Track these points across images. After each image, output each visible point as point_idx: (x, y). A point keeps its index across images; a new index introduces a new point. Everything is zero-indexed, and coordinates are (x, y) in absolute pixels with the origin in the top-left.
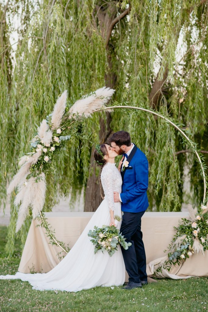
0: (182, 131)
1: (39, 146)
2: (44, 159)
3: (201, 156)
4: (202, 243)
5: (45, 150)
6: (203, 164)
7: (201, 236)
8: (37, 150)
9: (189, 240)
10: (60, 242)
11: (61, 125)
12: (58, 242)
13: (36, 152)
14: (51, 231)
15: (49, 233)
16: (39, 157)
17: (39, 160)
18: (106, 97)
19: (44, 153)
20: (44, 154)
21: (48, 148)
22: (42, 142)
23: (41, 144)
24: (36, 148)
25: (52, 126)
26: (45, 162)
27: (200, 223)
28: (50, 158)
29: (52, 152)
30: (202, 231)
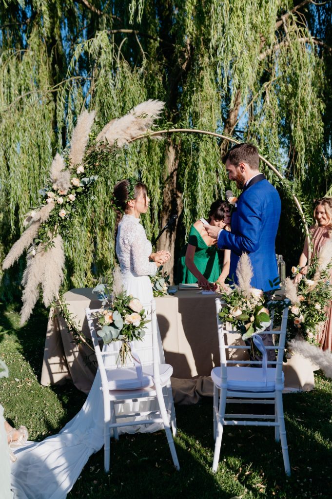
1: (51, 194)
2: (60, 215)
3: (303, 203)
4: (309, 339)
5: (61, 200)
6: (306, 215)
8: (49, 200)
11: (85, 161)
13: (47, 203)
16: (50, 211)
17: (50, 216)
18: (150, 114)
19: (58, 204)
20: (59, 206)
21: (64, 196)
22: (55, 187)
23: (53, 191)
24: (46, 197)
25: (70, 164)
26: (61, 218)
27: (304, 307)
28: (69, 212)
29: (71, 202)
30: (308, 319)
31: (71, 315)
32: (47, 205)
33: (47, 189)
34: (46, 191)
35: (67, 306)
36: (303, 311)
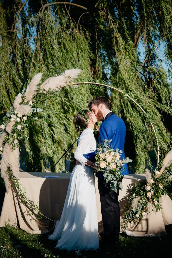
0: (139, 104)
1: (13, 116)
2: (17, 128)
4: (155, 204)
5: (18, 120)
7: (154, 198)
8: (12, 120)
9: (143, 201)
10: (30, 201)
11: (34, 98)
12: (28, 201)
14: (22, 191)
15: (20, 193)
16: (12, 126)
19: (17, 122)
20: (17, 124)
21: (20, 118)
22: (16, 112)
23: (14, 114)
24: (10, 118)
25: (25, 99)
26: (18, 130)
27: (153, 186)
28: (22, 127)
29: (24, 121)
30: (155, 193)
31: (21, 186)
32: (10, 122)
33: (11, 113)
34: (10, 114)
35: (19, 180)
36: (153, 189)
